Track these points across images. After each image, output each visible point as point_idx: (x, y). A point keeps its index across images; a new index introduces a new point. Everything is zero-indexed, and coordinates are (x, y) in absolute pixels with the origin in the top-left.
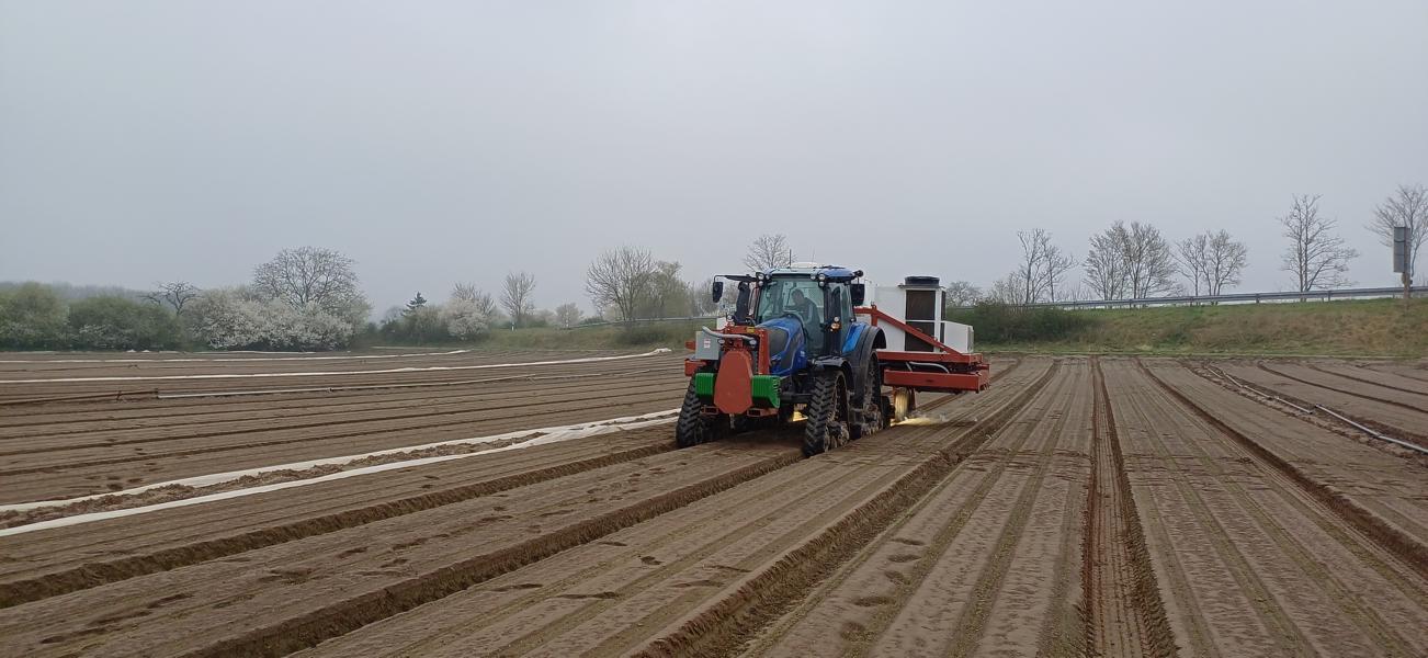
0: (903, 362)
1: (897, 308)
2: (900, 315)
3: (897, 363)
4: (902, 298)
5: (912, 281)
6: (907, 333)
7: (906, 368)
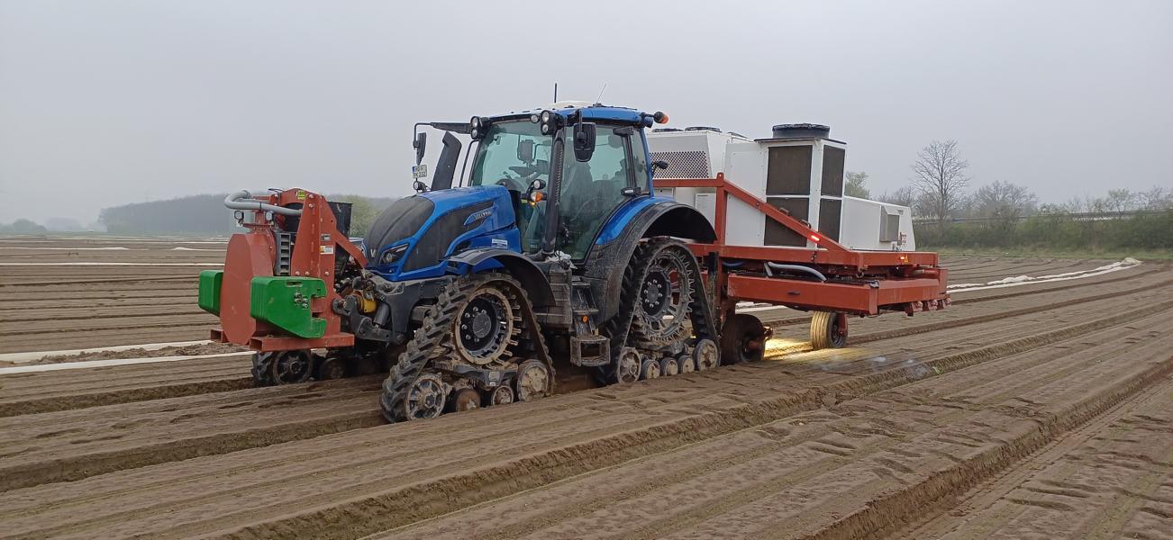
0: (761, 262)
1: (753, 177)
2: (757, 187)
3: (749, 263)
4: (762, 158)
5: (783, 131)
6: (767, 217)
7: (762, 272)
